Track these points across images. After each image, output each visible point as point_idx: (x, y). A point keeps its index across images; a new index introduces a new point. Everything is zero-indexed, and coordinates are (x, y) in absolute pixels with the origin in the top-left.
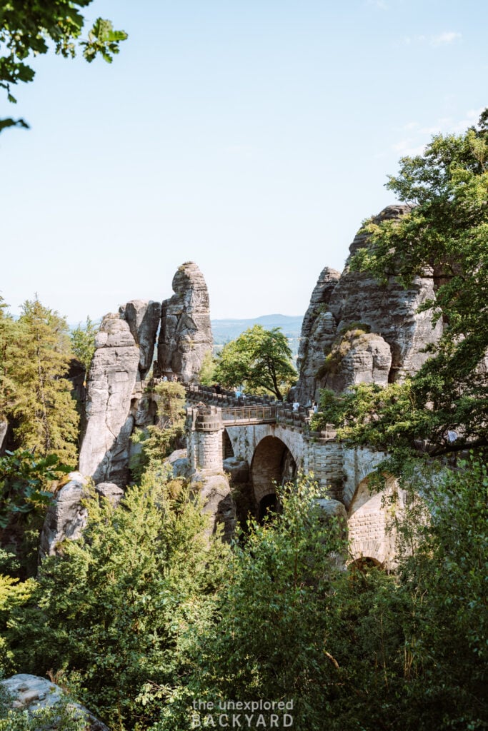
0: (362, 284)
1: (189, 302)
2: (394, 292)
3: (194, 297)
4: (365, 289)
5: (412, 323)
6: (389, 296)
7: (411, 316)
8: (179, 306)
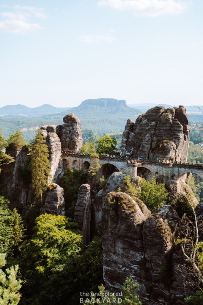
0: (162, 128)
1: (76, 127)
2: (174, 131)
3: (77, 125)
4: (163, 130)
5: (180, 139)
6: (173, 132)
7: (180, 137)
8: (71, 128)
